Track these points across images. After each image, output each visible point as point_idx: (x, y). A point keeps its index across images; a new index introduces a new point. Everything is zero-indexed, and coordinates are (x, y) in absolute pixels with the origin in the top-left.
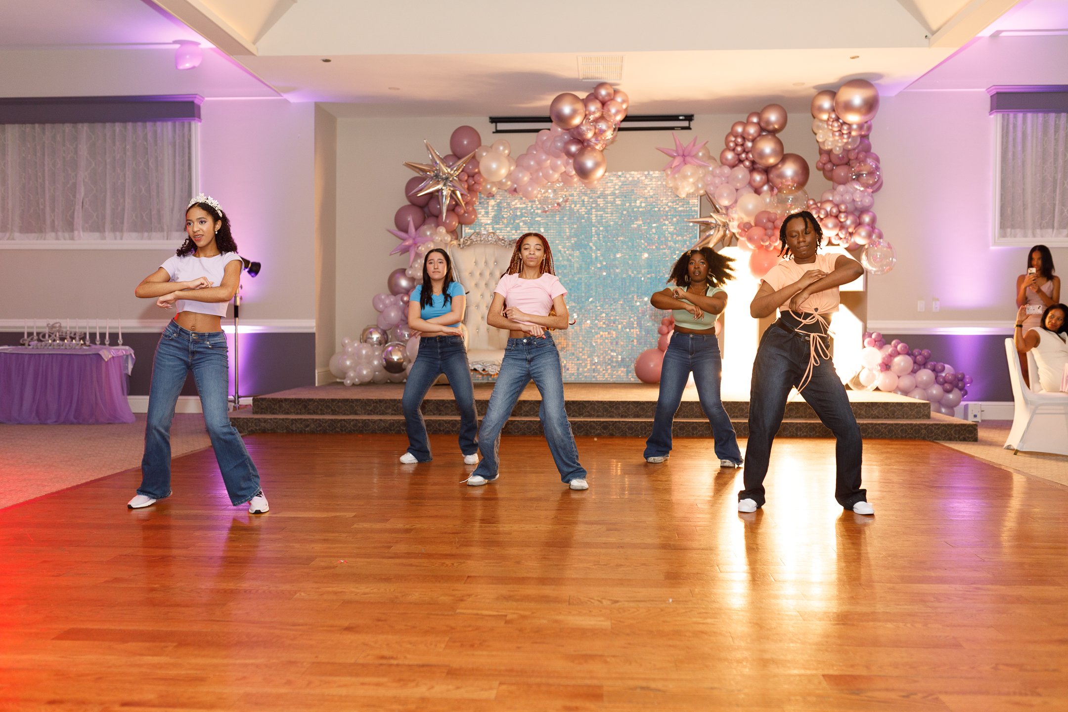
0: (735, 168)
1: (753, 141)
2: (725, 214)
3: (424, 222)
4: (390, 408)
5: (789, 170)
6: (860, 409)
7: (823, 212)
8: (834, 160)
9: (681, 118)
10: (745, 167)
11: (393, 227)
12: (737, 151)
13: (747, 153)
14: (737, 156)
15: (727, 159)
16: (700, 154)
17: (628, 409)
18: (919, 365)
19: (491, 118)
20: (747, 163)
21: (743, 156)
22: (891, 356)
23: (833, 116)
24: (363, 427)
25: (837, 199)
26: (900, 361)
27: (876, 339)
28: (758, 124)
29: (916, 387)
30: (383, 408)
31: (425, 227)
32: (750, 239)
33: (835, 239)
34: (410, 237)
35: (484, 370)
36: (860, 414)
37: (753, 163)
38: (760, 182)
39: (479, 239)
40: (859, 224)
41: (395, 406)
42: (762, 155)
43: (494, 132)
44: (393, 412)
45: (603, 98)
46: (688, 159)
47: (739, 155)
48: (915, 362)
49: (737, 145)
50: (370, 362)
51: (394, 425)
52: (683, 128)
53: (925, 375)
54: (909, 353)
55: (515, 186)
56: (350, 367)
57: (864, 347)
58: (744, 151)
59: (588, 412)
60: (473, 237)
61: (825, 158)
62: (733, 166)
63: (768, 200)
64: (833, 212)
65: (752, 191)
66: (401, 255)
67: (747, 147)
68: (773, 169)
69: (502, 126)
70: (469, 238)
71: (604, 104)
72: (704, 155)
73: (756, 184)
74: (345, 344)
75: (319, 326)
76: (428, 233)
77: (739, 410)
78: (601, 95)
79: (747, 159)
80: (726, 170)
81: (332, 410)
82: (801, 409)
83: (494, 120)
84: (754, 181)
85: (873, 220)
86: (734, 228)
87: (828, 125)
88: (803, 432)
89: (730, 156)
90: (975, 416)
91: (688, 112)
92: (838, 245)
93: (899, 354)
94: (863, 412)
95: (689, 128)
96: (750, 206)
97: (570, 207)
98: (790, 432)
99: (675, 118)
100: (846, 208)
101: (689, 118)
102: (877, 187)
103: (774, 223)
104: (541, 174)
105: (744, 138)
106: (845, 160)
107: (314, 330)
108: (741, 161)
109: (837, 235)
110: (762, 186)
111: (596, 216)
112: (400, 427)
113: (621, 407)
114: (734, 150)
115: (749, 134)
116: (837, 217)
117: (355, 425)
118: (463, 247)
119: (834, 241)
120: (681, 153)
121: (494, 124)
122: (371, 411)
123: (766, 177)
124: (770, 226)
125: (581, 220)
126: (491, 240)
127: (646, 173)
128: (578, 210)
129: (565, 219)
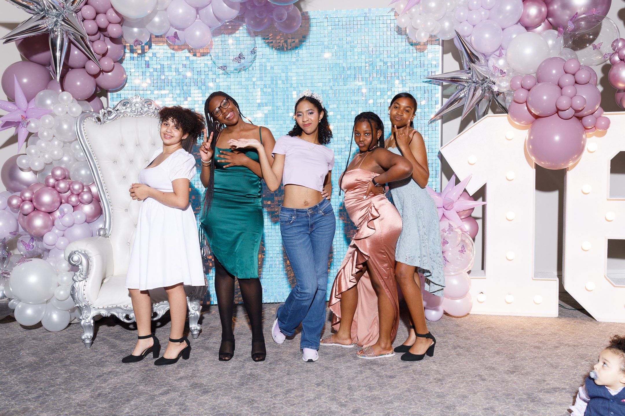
31: (41, 93)
34: (19, 108)
35: (127, 317)
38: (536, 17)
39: (129, 110)
60: (118, 107)
63: (551, 43)
65: (523, 29)
70: (114, 109)
73: (527, 21)
76: (49, 102)
84: (528, 16)
96: (528, 52)
103: (574, 75)
110: (539, 23)
118: (104, 122)
123: (546, 9)
124: (568, 80)
125: (276, 81)
126: (146, 112)
127: (366, 10)
128: (272, 68)
129: (254, 79)
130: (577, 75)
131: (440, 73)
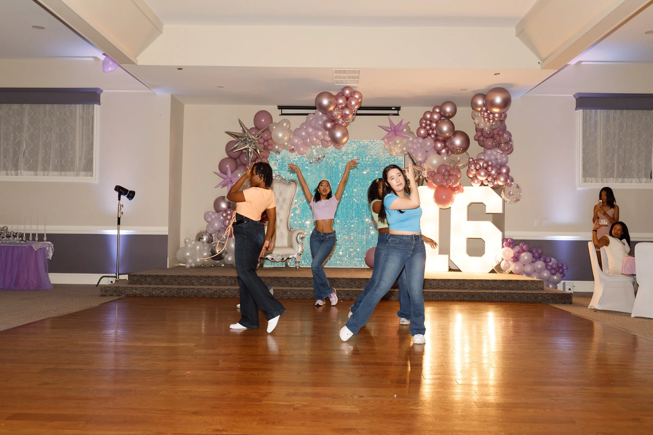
0: (426, 139)
1: (437, 122)
2: (419, 166)
3: (237, 168)
4: (214, 281)
5: (458, 142)
6: (502, 284)
7: (478, 166)
8: (485, 135)
9: (393, 108)
10: (432, 138)
11: (218, 171)
12: (427, 129)
13: (433, 130)
14: (427, 132)
15: (420, 133)
16: (405, 130)
17: (361, 283)
18: (536, 258)
19: (278, 106)
20: (433, 136)
21: (431, 132)
22: (519, 253)
23: (484, 109)
24: (197, 293)
25: (487, 158)
26: (525, 256)
27: (510, 243)
28: (440, 113)
29: (535, 271)
30: (210, 281)
31: (237, 171)
32: (435, 182)
33: (485, 182)
34: (228, 177)
36: (502, 287)
37: (436, 135)
38: (441, 147)
40: (499, 173)
41: (217, 280)
42: (441, 132)
43: (280, 115)
44: (216, 284)
45: (347, 95)
46: (397, 132)
47: (428, 131)
48: (534, 257)
49: (426, 125)
50: (201, 254)
51: (217, 292)
52: (394, 115)
53: (540, 264)
54: (530, 251)
55: (293, 147)
56: (189, 256)
57: (503, 247)
58: (431, 129)
59: (337, 285)
61: (479, 134)
62: (424, 138)
63: (445, 158)
64: (484, 166)
65: (435, 152)
66: (222, 188)
67: (433, 127)
68: (448, 140)
69: (285, 111)
71: (347, 98)
72: (407, 130)
73: (438, 149)
74: (187, 242)
75: (169, 230)
77: (429, 284)
78: (346, 94)
79: (433, 133)
80: (421, 140)
81: (178, 282)
82: (466, 284)
83: (280, 108)
84: (437, 147)
85: (508, 171)
86: (425, 174)
87: (481, 114)
88: (468, 298)
89: (422, 132)
90: (570, 289)
91: (398, 106)
92: (487, 185)
93: (524, 251)
94: (503, 286)
95: (398, 115)
96: (435, 162)
97: (326, 161)
98: (460, 298)
99: (389, 108)
100: (492, 163)
101: (398, 109)
102: (510, 150)
103: (449, 172)
104: (309, 140)
105: (431, 121)
106: (492, 135)
107: (167, 233)
108: (429, 135)
109: (487, 179)
110: (441, 150)
111: (342, 166)
112: (220, 293)
113: (357, 282)
114: (425, 128)
115: (434, 119)
116: (486, 168)
117: (192, 292)
119: (485, 184)
120: (393, 129)
121: (280, 110)
122: (202, 283)
123: (444, 145)
124: (447, 173)
125: (333, 168)
126: (278, 180)
127: (372, 141)
128: (331, 163)
129: (323, 168)
130: (450, 172)
131: (404, 168)
